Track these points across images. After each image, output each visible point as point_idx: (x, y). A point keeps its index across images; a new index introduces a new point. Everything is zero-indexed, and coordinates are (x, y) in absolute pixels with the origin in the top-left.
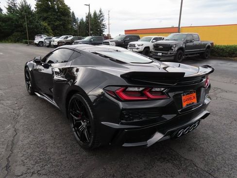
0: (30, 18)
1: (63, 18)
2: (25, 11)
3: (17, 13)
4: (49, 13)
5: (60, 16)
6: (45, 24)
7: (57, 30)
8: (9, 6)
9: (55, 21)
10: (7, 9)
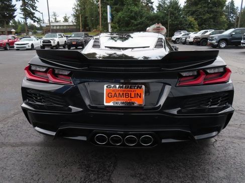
0: (175, 14)
1: (214, 9)
2: (173, 7)
3: (165, 10)
4: (199, 6)
5: (211, 8)
6: (191, 19)
7: (205, 24)
8: (159, 4)
9: (204, 14)
10: (157, 7)
